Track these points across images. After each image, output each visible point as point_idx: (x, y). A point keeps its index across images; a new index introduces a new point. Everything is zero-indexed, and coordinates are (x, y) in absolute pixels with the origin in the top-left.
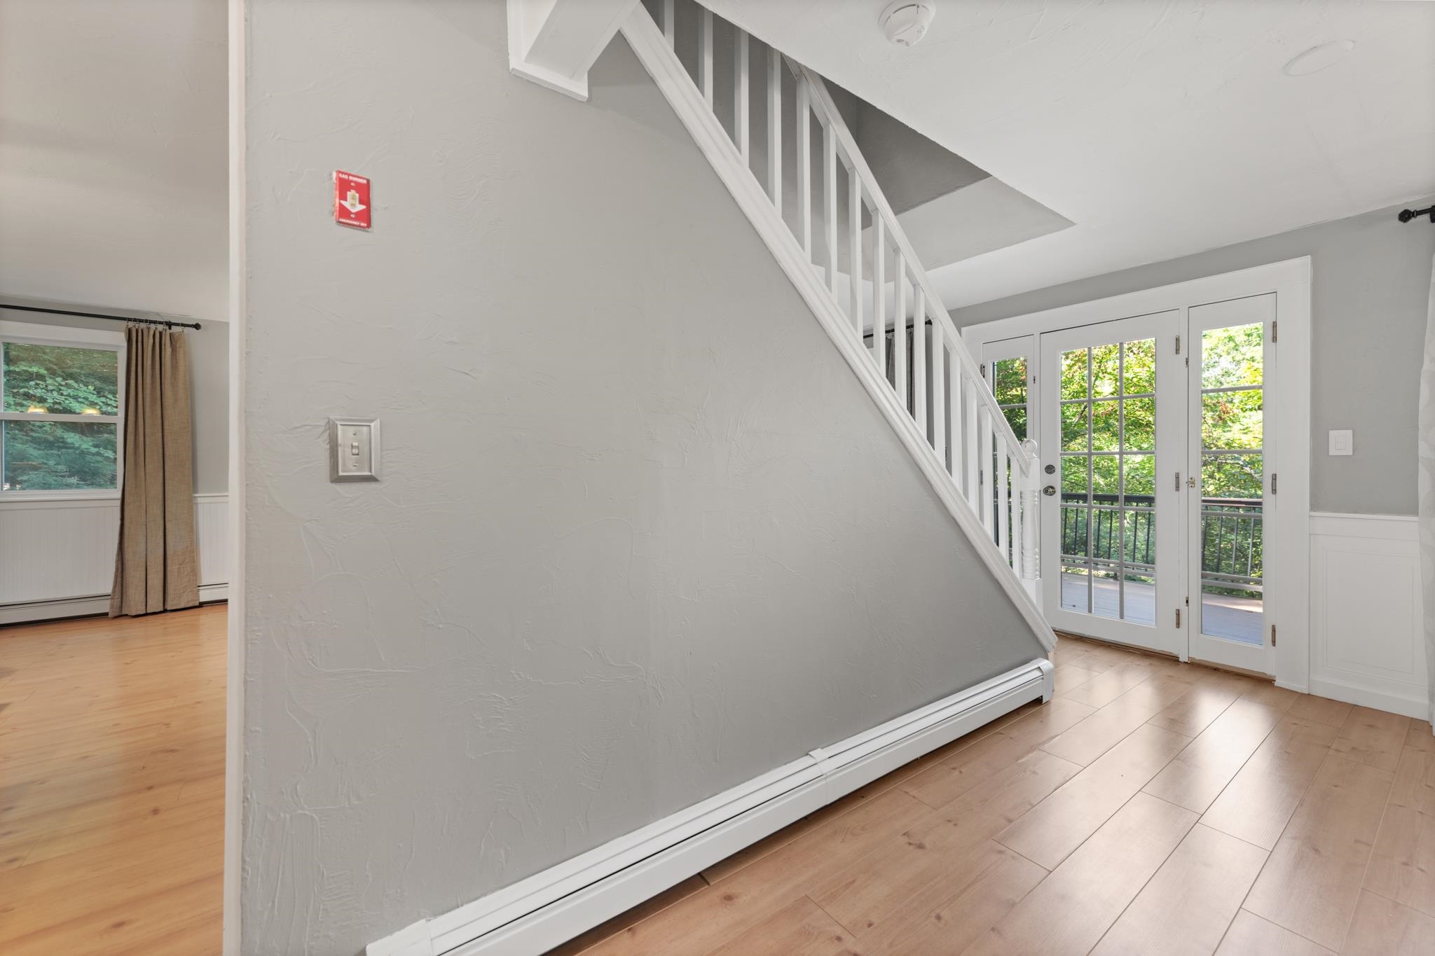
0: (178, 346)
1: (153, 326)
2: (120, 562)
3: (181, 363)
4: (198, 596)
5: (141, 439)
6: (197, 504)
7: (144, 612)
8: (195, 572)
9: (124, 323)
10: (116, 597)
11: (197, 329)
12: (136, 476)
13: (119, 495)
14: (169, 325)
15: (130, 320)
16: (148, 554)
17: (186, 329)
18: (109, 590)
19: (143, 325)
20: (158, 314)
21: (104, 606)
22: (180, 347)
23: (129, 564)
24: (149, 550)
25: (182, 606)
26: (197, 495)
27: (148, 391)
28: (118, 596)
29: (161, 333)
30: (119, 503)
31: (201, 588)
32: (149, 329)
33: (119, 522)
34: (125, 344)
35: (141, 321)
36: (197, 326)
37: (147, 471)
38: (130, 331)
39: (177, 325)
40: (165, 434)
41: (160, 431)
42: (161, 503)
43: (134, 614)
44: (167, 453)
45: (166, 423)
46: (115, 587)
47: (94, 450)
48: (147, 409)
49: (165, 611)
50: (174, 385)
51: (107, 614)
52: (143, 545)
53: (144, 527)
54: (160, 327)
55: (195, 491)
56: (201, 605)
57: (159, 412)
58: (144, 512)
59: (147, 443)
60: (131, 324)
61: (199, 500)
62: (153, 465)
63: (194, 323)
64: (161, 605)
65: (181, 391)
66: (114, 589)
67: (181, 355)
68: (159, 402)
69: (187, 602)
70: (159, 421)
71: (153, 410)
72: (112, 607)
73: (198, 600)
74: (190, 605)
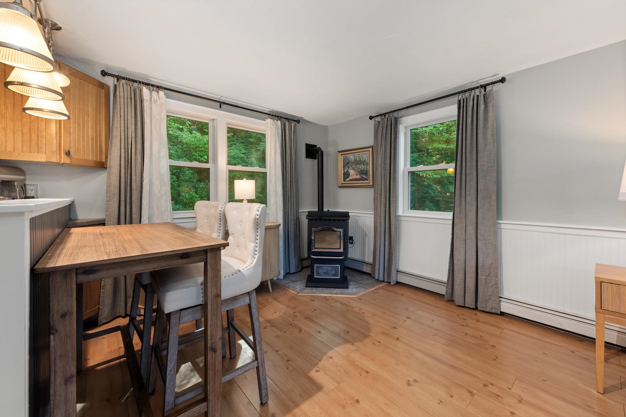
0: (489, 101)
1: (474, 92)
2: (451, 264)
3: (491, 114)
5: (464, 177)
6: (500, 229)
7: (463, 305)
8: (497, 286)
9: (457, 97)
10: (449, 287)
11: (503, 82)
12: (460, 205)
13: (451, 218)
14: (483, 87)
15: (459, 93)
16: (467, 263)
17: (496, 85)
19: (467, 94)
21: (442, 290)
22: (490, 102)
23: (457, 266)
24: (467, 260)
25: (488, 310)
26: (500, 222)
27: (468, 142)
29: (478, 96)
30: (451, 222)
31: (502, 299)
32: (471, 94)
33: (451, 236)
34: (456, 112)
35: (466, 91)
36: (503, 80)
37: (467, 201)
38: (459, 101)
39: (489, 85)
40: (479, 173)
41: (475, 170)
42: (475, 225)
43: (459, 303)
44: (479, 187)
45: (479, 164)
46: (448, 278)
48: (468, 155)
49: (476, 309)
50: (485, 134)
51: (443, 296)
52: (463, 255)
53: (464, 242)
54: (478, 91)
55: (499, 218)
56: (502, 314)
57: (475, 156)
58: (464, 231)
59: (467, 180)
60: (460, 97)
61: (503, 226)
62: (470, 197)
63: (500, 79)
64: (474, 303)
65: (489, 136)
66: (448, 280)
67: (490, 109)
68: (475, 149)
69: (492, 308)
70: (475, 163)
71: (471, 155)
72: (447, 292)
73: (500, 309)
74: (494, 311)
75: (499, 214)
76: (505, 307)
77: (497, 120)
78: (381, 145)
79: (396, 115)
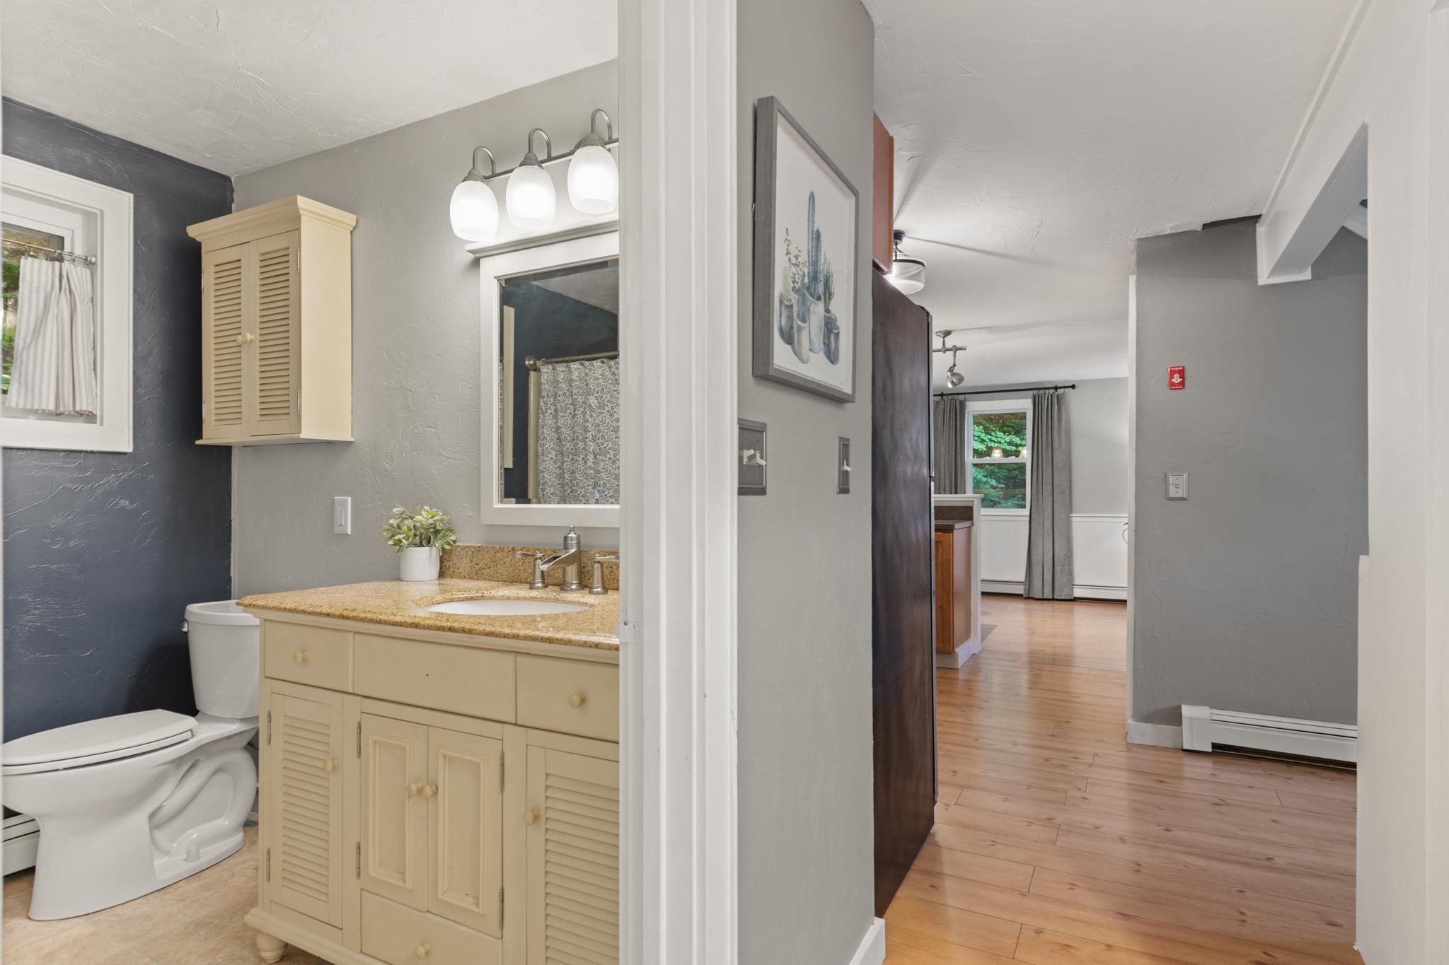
1: (1047, 391)
2: (1029, 561)
3: (1064, 416)
4: (1072, 591)
5: (1041, 473)
6: (1071, 522)
7: (1042, 598)
8: (1070, 574)
9: (1031, 393)
12: (1037, 500)
13: (1028, 513)
14: (1056, 388)
15: (1034, 389)
16: (1044, 556)
17: (1067, 390)
18: (1023, 579)
19: (1042, 392)
20: (1050, 382)
21: (1020, 590)
22: (1063, 404)
23: (1034, 562)
24: (1044, 553)
25: (1063, 597)
26: (1072, 515)
27: (1044, 439)
28: (1028, 583)
29: (1052, 395)
30: (1028, 518)
31: (1075, 587)
32: (1045, 393)
33: (1028, 532)
34: (1032, 407)
35: (1041, 389)
36: (1073, 387)
37: (1044, 496)
38: (1034, 397)
39: (1061, 388)
40: (1054, 469)
41: (1051, 467)
42: (1051, 520)
43: (1036, 597)
44: (1055, 484)
45: (1055, 461)
46: (1026, 577)
47: (984, 479)
49: (1053, 599)
50: (1059, 433)
51: (1021, 595)
52: (1041, 550)
53: (1041, 536)
54: (1051, 391)
55: (1071, 513)
56: (1075, 599)
57: (1050, 454)
58: (1041, 525)
59: (1044, 477)
60: (1035, 392)
61: (1074, 519)
62: (1047, 492)
63: (1071, 385)
64: (1051, 594)
65: (1063, 437)
66: (1026, 580)
67: (1063, 410)
68: (1050, 446)
69: (1067, 595)
70: (1050, 460)
71: (1047, 452)
72: (1025, 590)
73: (1073, 595)
74: (1068, 598)
75: (1070, 509)
76: (1078, 593)
77: (1068, 422)
78: (943, 432)
79: (962, 397)
